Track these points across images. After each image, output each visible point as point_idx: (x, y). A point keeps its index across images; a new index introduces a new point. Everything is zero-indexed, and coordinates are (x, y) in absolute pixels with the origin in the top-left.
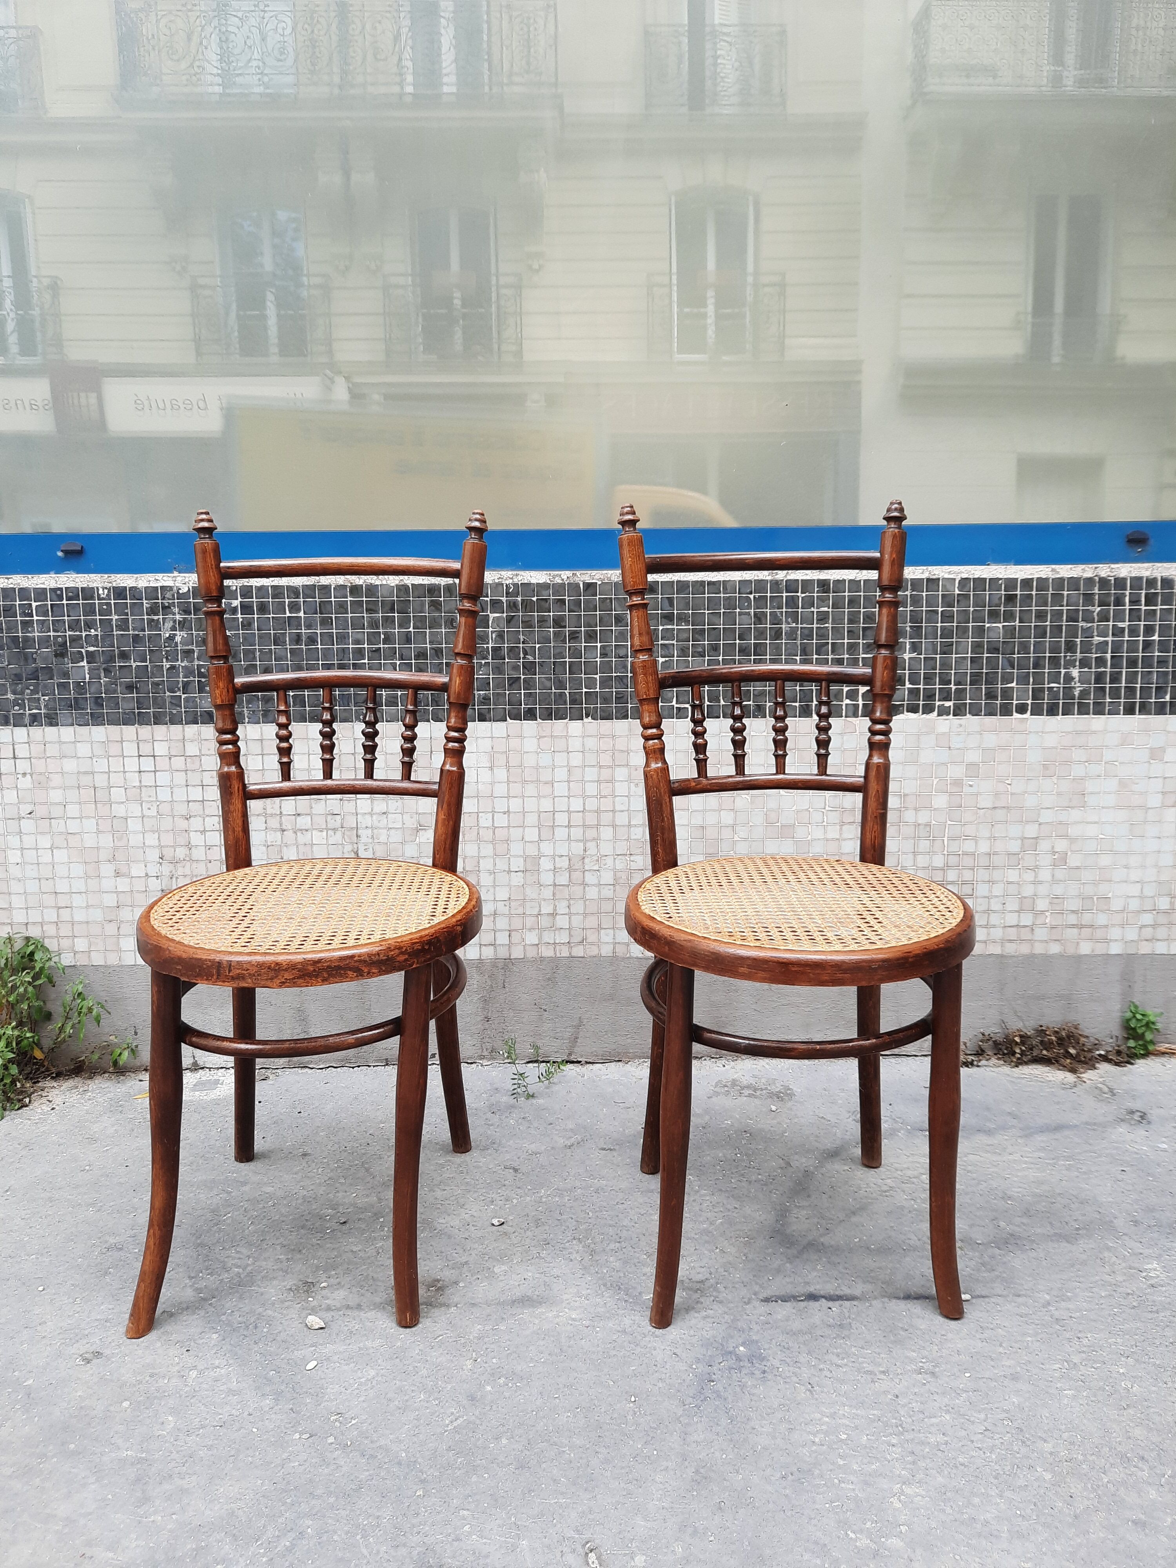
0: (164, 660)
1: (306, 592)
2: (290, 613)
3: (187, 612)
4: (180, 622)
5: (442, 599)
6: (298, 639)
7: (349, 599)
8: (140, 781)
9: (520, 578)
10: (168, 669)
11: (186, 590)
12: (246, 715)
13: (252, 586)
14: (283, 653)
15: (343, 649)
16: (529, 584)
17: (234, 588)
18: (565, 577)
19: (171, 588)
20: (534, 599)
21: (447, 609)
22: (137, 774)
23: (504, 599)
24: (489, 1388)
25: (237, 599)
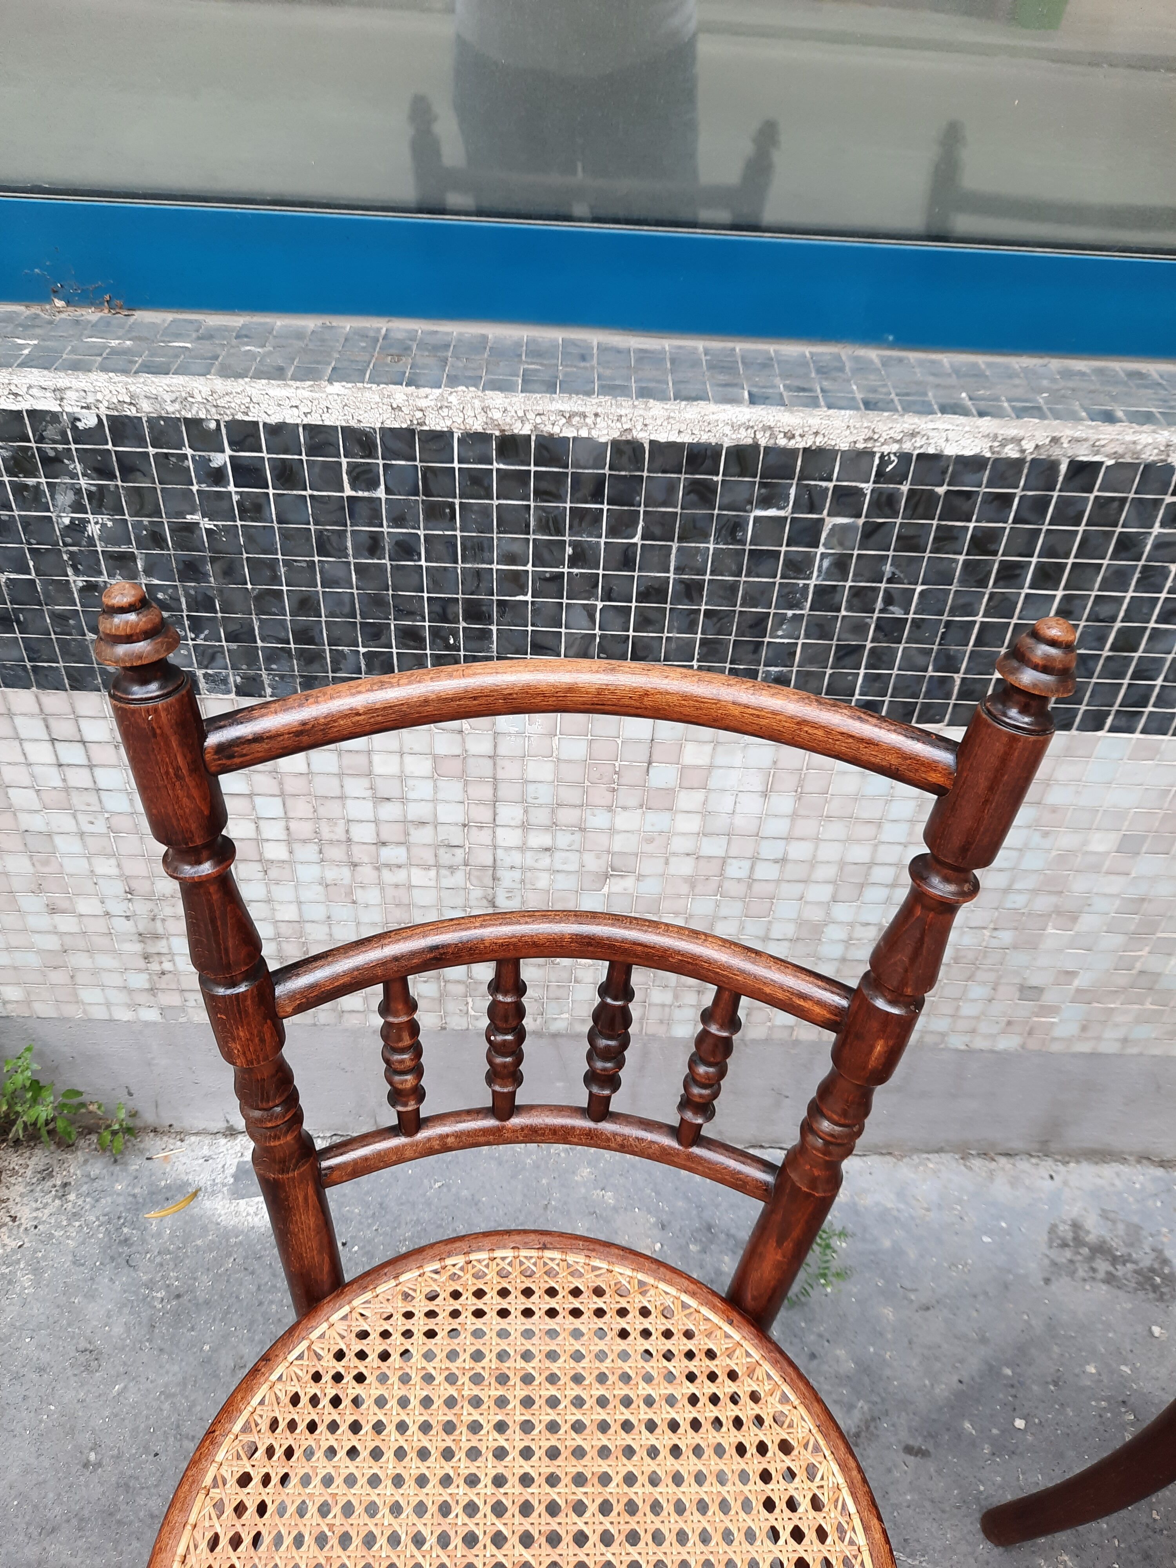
0: (70, 571)
1: (391, 444)
2: (353, 488)
3: (104, 472)
4: (90, 494)
5: (719, 478)
6: (374, 545)
7: (496, 465)
8: (64, 780)
9: (919, 441)
10: (82, 590)
11: (92, 422)
12: (266, 682)
13: (256, 424)
14: (340, 573)
15: (478, 573)
16: (937, 457)
17: (213, 425)
18: (1029, 446)
19: (55, 417)
20: (941, 490)
21: (726, 501)
22: (54, 770)
23: (868, 487)
25: (223, 451)
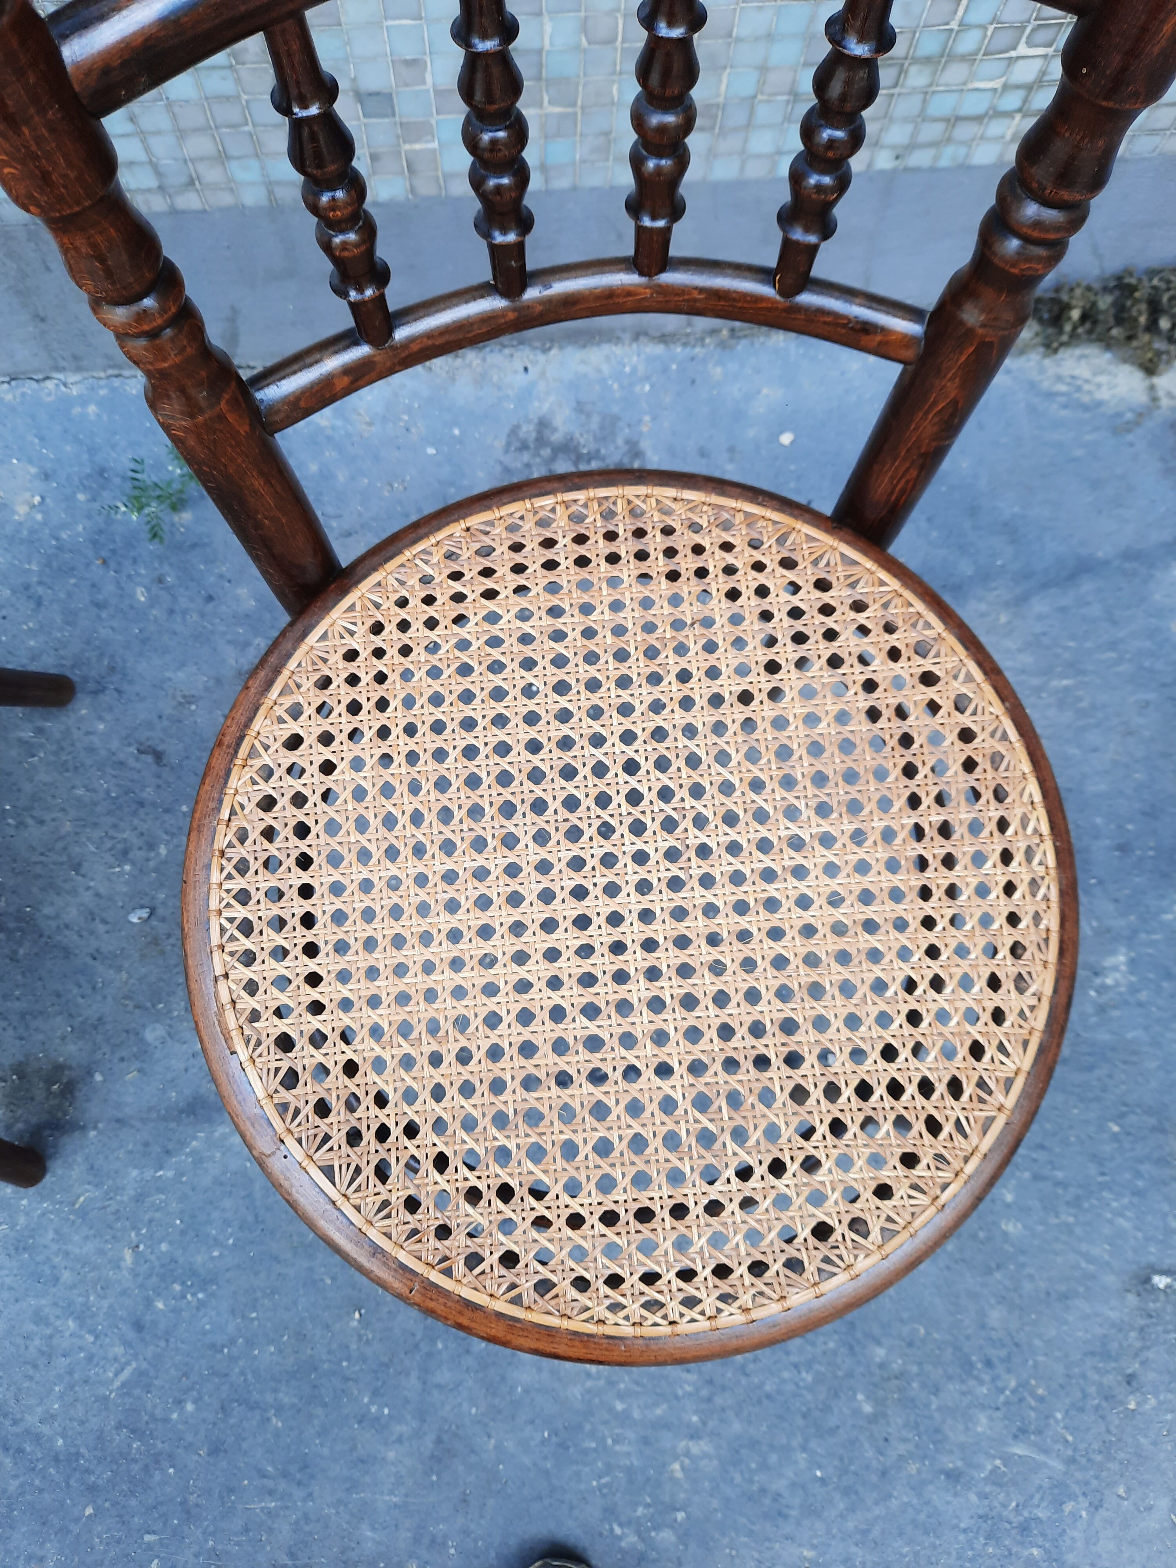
24: (160, 1305)
